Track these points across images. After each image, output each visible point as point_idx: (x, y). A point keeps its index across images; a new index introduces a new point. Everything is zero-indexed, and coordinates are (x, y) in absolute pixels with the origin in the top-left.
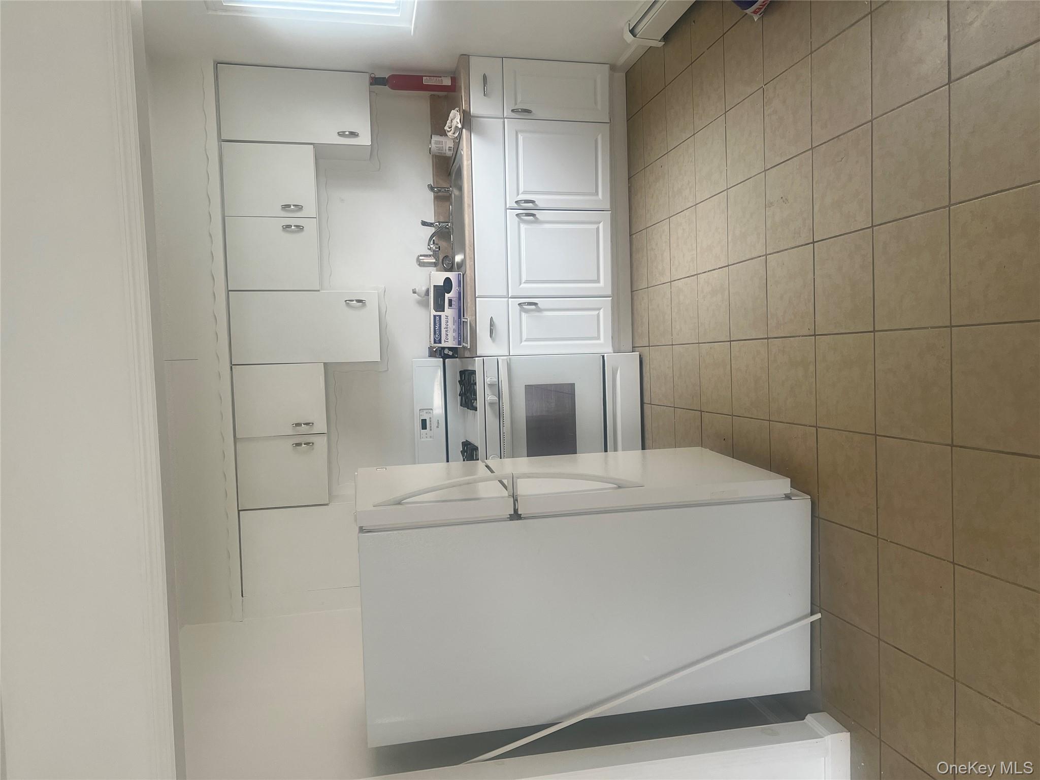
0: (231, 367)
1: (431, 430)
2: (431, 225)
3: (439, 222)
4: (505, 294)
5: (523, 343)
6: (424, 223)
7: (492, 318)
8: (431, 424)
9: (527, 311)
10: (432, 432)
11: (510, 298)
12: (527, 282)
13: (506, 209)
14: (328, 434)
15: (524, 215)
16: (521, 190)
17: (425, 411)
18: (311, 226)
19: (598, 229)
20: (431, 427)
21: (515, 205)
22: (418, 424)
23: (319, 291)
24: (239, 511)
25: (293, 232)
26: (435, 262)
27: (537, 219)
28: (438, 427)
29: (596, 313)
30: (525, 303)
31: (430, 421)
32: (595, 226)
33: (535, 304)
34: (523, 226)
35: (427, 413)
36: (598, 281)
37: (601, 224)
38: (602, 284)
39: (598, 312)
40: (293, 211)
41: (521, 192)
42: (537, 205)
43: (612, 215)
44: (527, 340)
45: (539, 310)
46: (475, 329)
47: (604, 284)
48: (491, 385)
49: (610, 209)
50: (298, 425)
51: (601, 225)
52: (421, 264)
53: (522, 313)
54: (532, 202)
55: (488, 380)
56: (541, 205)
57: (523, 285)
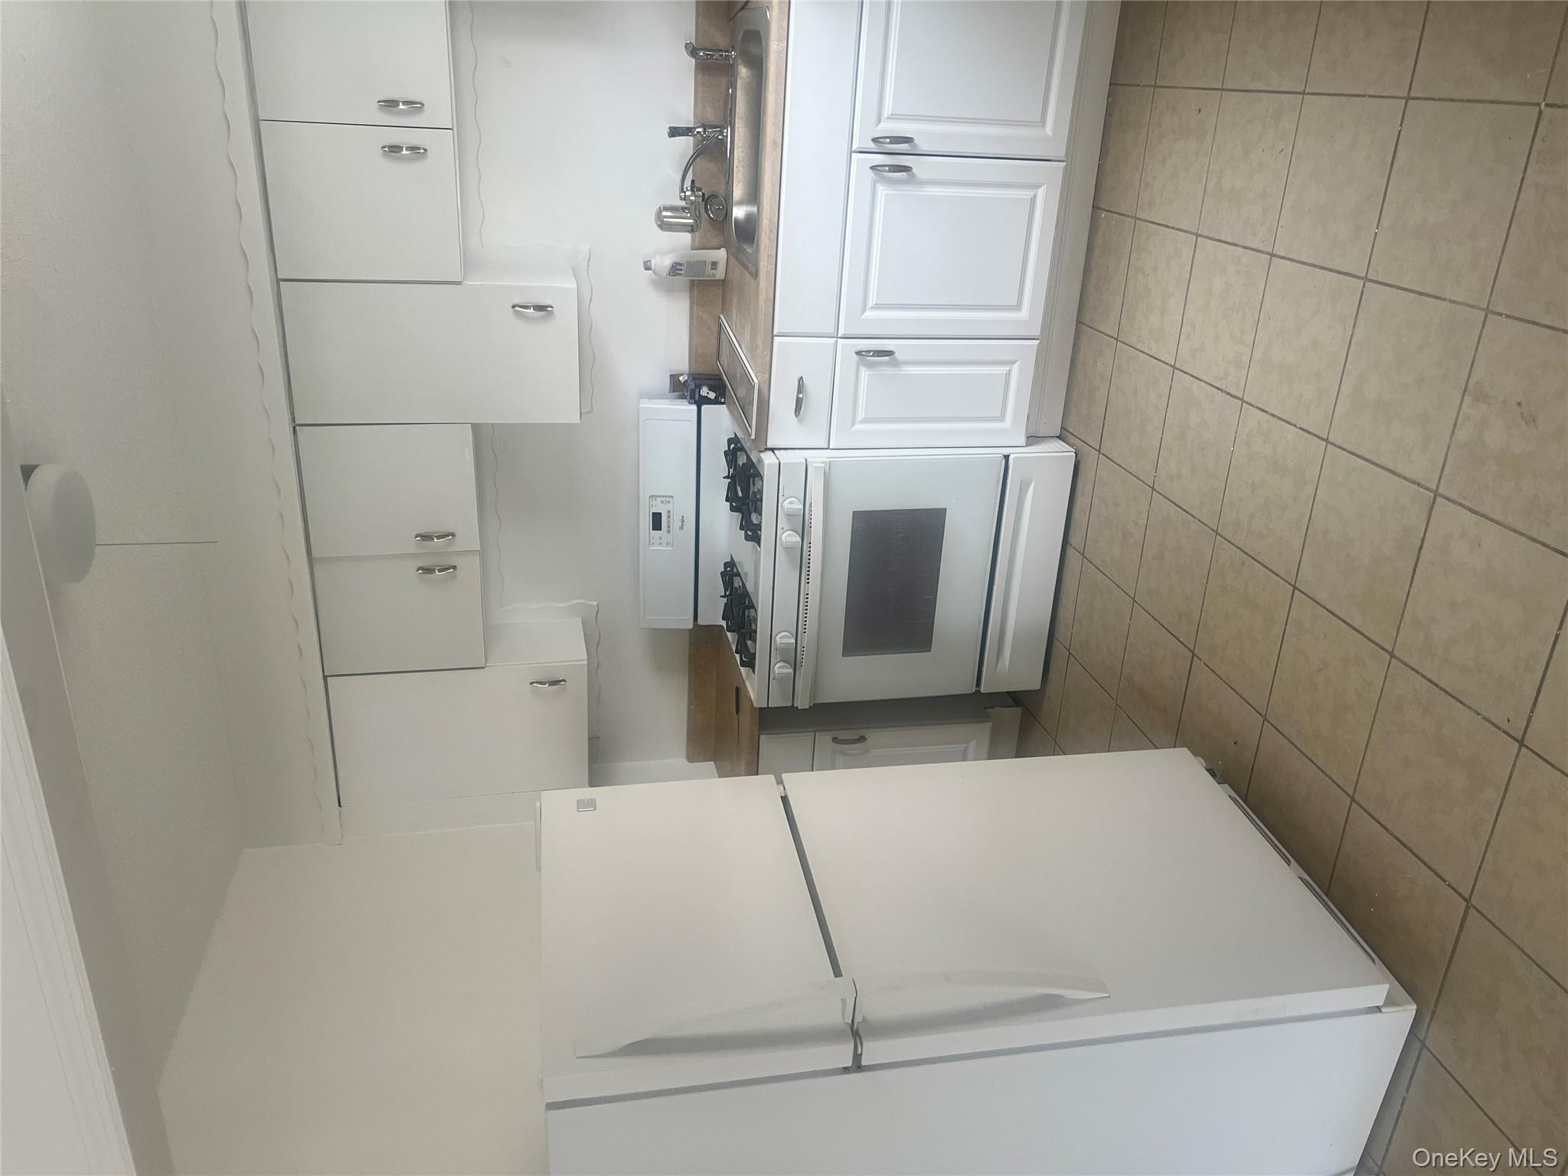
0: (294, 428)
1: (669, 532)
2: (686, 131)
3: (704, 127)
4: (831, 330)
5: (858, 427)
6: (674, 132)
7: (801, 379)
8: (669, 522)
9: (870, 365)
10: (671, 535)
11: (841, 338)
12: (878, 307)
13: (852, 152)
14: (483, 553)
15: (887, 168)
16: (887, 111)
17: (659, 499)
18: (440, 146)
19: (1033, 200)
20: (669, 527)
21: (872, 146)
22: (646, 522)
23: (459, 283)
24: (325, 678)
25: (405, 158)
26: (692, 226)
27: (914, 175)
28: (682, 528)
29: (1003, 370)
30: (870, 351)
31: (669, 517)
32: (1027, 194)
33: (889, 353)
34: (882, 191)
35: (662, 502)
36: (1018, 307)
37: (1043, 188)
38: (1024, 314)
39: (1008, 369)
40: (403, 113)
41: (885, 115)
42: (916, 146)
43: (1065, 169)
44: (866, 421)
45: (896, 364)
46: (767, 399)
47: (1029, 314)
48: (790, 516)
49: (1064, 159)
50: (426, 537)
51: (1041, 193)
52: (664, 226)
53: (861, 367)
54: (908, 140)
55: (786, 505)
56: (923, 145)
57: (869, 314)
